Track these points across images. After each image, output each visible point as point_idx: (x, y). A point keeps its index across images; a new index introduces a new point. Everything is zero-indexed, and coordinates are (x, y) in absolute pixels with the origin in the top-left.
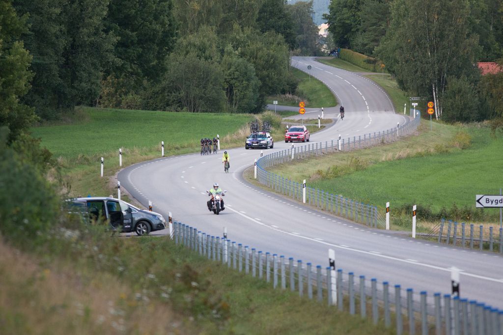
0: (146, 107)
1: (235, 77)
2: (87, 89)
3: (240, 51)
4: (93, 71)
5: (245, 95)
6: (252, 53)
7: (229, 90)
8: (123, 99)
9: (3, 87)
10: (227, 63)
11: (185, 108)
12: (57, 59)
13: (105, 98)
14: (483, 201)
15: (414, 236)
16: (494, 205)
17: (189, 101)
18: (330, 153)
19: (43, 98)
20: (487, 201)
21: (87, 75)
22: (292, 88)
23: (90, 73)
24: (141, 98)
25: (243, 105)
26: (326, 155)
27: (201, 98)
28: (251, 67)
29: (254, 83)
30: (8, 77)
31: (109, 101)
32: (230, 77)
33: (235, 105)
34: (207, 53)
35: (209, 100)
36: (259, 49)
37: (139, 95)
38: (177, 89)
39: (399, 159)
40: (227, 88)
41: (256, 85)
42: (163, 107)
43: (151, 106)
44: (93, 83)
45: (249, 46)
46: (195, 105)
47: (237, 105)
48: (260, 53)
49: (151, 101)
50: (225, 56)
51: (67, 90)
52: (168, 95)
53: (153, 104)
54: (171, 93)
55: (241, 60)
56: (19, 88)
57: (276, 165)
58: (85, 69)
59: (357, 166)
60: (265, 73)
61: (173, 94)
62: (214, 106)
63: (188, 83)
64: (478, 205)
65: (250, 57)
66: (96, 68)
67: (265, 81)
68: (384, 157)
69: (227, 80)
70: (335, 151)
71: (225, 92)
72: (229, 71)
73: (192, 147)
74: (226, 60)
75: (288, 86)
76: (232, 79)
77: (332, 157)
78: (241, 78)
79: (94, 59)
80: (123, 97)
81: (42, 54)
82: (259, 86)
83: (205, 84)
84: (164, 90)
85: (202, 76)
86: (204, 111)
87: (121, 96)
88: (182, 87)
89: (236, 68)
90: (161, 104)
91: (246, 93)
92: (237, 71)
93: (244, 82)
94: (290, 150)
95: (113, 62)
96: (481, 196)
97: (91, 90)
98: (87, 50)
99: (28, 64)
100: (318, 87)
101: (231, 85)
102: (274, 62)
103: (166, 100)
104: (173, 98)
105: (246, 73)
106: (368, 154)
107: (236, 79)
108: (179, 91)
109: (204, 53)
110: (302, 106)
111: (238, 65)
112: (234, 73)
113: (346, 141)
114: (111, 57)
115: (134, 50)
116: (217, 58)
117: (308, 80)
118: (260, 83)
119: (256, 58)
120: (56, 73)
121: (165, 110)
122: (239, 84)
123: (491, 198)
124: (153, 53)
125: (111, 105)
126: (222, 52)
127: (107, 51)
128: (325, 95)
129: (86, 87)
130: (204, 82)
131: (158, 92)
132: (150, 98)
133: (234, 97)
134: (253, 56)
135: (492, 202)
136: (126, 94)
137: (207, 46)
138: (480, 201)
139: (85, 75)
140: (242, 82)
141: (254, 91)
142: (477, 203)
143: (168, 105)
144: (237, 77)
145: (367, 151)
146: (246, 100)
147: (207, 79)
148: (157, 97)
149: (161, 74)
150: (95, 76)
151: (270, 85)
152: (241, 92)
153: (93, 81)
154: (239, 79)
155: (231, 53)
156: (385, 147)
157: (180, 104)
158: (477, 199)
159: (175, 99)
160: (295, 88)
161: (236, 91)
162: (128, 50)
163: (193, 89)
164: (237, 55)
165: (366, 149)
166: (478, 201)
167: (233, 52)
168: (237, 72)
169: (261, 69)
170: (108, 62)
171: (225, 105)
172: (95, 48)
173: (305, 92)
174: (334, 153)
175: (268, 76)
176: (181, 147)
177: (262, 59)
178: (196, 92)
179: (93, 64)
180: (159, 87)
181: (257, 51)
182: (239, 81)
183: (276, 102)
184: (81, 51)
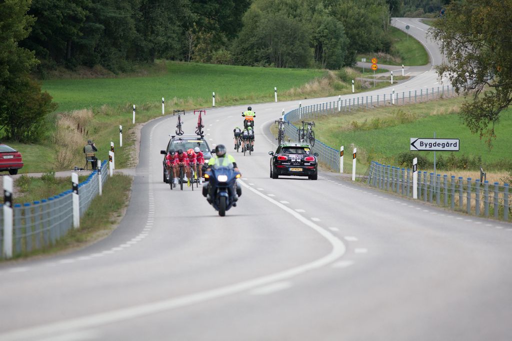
0: (236, 62)
1: (324, 35)
2: (163, 42)
3: (330, 10)
4: (169, 25)
5: (333, 52)
6: (343, 12)
7: (318, 47)
8: (213, 55)
9: (3, 31)
10: (317, 21)
11: (273, 64)
12: (133, 13)
13: (197, 53)
14: (417, 144)
15: (354, 179)
16: (428, 148)
17: (277, 57)
18: (381, 107)
19: (120, 51)
20: (422, 144)
21: (164, 29)
22: (386, 48)
23: (166, 28)
24: (231, 54)
25: (332, 62)
26: (377, 108)
27: (289, 54)
28: (340, 25)
29: (343, 41)
30: (7, 20)
31: (201, 56)
32: (319, 35)
33: (324, 62)
34: (298, 11)
35: (296, 56)
36: (350, 8)
37: (230, 50)
38: (266, 46)
39: (451, 114)
40: (317, 46)
41: (344, 43)
42: (252, 63)
43: (240, 62)
44: (169, 37)
45: (340, 5)
46: (282, 62)
47: (326, 62)
48: (351, 12)
49: (241, 57)
50: (316, 14)
51: (144, 44)
52: (257, 52)
53: (242, 60)
54: (260, 49)
55: (330, 18)
56: (17, 31)
57: (318, 117)
58: (162, 23)
59: (403, 119)
60: (355, 31)
61: (262, 50)
62: (300, 62)
63: (276, 40)
64: (412, 148)
65: (341, 16)
66: (173, 23)
67: (355, 39)
68: (435, 111)
69: (317, 37)
70: (388, 104)
71: (313, 50)
72: (319, 29)
73: (252, 99)
74: (316, 19)
75: (382, 45)
76: (321, 37)
77: (381, 110)
78: (330, 36)
79: (171, 13)
80: (214, 52)
81: (119, 8)
82: (347, 43)
83: (293, 41)
84: (252, 46)
85: (290, 33)
86: (291, 67)
87: (211, 52)
88: (270, 43)
89: (325, 26)
90: (250, 60)
91: (334, 50)
92: (326, 28)
93: (333, 40)
94: (336, 103)
95: (189, 17)
96: (415, 139)
97: (167, 44)
98: (164, 5)
99: (26, 9)
100: (415, 46)
101: (321, 42)
102: (364, 21)
103: (255, 56)
104: (261, 54)
105: (335, 31)
106: (422, 108)
107: (325, 36)
108: (268, 47)
109: (295, 11)
110: (374, 62)
111: (328, 24)
112: (323, 31)
113: (400, 96)
114: (188, 12)
115: (211, 5)
116: (308, 16)
117: (406, 40)
118: (348, 41)
119: (347, 17)
120: (133, 27)
121: (253, 66)
122: (328, 42)
123: (425, 141)
124: (230, 9)
125: (202, 60)
126: (313, 10)
127: (184, 6)
128: (419, 54)
129: (163, 41)
130: (292, 39)
131: (247, 49)
132: (240, 54)
133: (323, 55)
134: (344, 15)
135: (426, 146)
136: (216, 50)
137: (299, 5)
138: (414, 144)
139: (161, 29)
140: (331, 39)
141: (343, 49)
142: (412, 146)
143: (257, 61)
144: (326, 34)
145: (421, 106)
146: (334, 57)
147: (294, 36)
148: (246, 53)
149: (238, 29)
150: (171, 30)
151: (360, 43)
152: (330, 49)
153: (169, 35)
154: (328, 37)
155: (321, 11)
156: (442, 102)
157: (269, 60)
158: (411, 143)
159: (263, 55)
160: (389, 47)
161: (325, 48)
162: (205, 6)
163: (281, 46)
164: (327, 13)
165: (421, 103)
166: (413, 144)
167: (324, 10)
168: (326, 30)
169: (351, 27)
170: (185, 17)
171: (312, 62)
172: (172, 3)
173: (401, 51)
174: (386, 106)
175: (358, 34)
176: (240, 99)
177: (352, 18)
178: (283, 49)
179: (170, 19)
180: (248, 44)
181: (348, 9)
182: (328, 39)
183: (365, 60)
184: (158, 6)
